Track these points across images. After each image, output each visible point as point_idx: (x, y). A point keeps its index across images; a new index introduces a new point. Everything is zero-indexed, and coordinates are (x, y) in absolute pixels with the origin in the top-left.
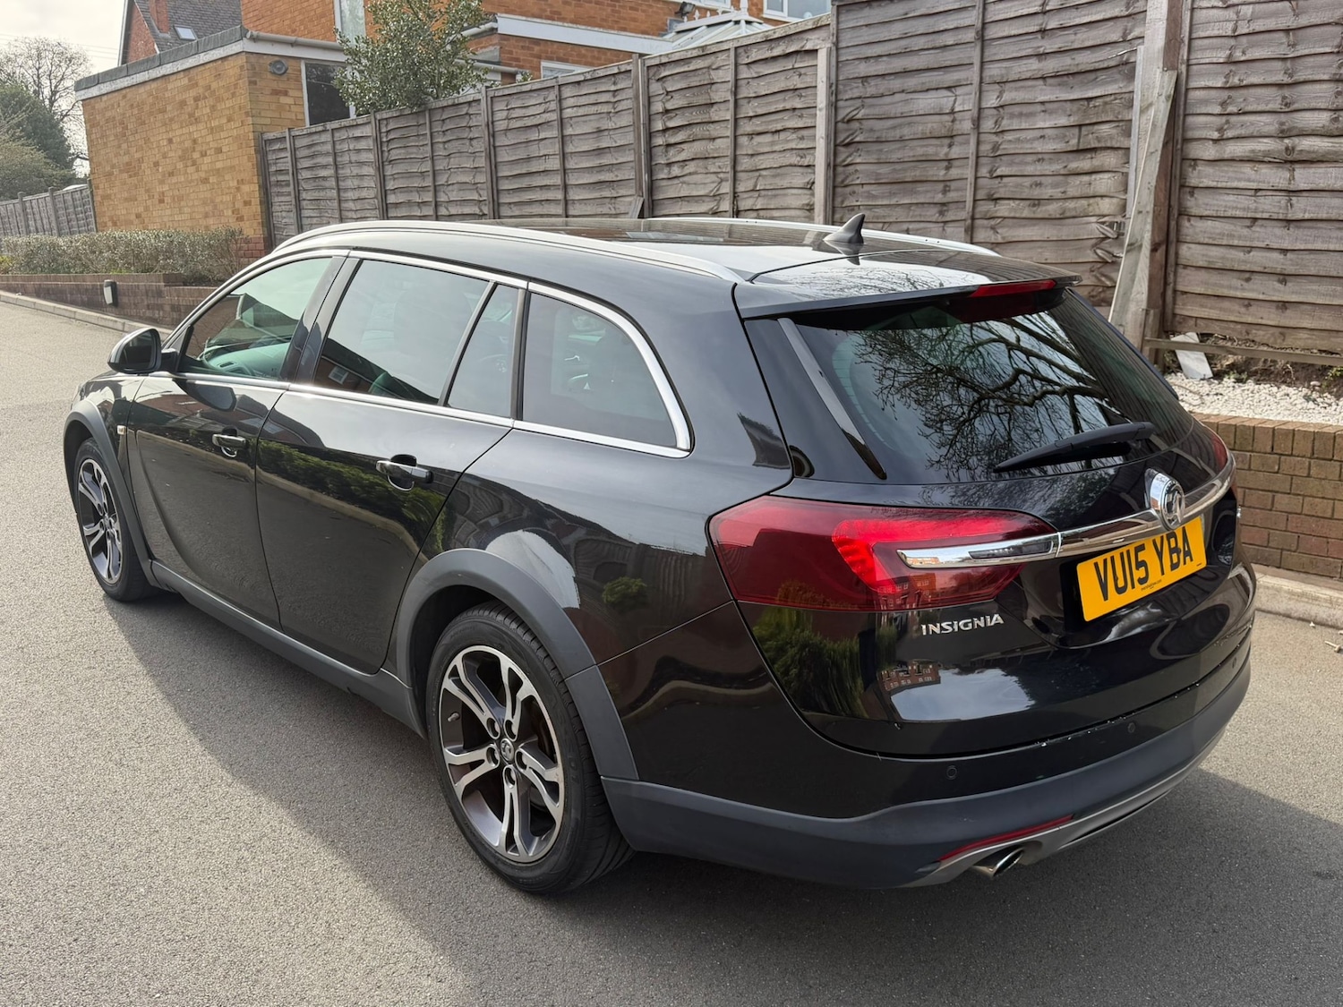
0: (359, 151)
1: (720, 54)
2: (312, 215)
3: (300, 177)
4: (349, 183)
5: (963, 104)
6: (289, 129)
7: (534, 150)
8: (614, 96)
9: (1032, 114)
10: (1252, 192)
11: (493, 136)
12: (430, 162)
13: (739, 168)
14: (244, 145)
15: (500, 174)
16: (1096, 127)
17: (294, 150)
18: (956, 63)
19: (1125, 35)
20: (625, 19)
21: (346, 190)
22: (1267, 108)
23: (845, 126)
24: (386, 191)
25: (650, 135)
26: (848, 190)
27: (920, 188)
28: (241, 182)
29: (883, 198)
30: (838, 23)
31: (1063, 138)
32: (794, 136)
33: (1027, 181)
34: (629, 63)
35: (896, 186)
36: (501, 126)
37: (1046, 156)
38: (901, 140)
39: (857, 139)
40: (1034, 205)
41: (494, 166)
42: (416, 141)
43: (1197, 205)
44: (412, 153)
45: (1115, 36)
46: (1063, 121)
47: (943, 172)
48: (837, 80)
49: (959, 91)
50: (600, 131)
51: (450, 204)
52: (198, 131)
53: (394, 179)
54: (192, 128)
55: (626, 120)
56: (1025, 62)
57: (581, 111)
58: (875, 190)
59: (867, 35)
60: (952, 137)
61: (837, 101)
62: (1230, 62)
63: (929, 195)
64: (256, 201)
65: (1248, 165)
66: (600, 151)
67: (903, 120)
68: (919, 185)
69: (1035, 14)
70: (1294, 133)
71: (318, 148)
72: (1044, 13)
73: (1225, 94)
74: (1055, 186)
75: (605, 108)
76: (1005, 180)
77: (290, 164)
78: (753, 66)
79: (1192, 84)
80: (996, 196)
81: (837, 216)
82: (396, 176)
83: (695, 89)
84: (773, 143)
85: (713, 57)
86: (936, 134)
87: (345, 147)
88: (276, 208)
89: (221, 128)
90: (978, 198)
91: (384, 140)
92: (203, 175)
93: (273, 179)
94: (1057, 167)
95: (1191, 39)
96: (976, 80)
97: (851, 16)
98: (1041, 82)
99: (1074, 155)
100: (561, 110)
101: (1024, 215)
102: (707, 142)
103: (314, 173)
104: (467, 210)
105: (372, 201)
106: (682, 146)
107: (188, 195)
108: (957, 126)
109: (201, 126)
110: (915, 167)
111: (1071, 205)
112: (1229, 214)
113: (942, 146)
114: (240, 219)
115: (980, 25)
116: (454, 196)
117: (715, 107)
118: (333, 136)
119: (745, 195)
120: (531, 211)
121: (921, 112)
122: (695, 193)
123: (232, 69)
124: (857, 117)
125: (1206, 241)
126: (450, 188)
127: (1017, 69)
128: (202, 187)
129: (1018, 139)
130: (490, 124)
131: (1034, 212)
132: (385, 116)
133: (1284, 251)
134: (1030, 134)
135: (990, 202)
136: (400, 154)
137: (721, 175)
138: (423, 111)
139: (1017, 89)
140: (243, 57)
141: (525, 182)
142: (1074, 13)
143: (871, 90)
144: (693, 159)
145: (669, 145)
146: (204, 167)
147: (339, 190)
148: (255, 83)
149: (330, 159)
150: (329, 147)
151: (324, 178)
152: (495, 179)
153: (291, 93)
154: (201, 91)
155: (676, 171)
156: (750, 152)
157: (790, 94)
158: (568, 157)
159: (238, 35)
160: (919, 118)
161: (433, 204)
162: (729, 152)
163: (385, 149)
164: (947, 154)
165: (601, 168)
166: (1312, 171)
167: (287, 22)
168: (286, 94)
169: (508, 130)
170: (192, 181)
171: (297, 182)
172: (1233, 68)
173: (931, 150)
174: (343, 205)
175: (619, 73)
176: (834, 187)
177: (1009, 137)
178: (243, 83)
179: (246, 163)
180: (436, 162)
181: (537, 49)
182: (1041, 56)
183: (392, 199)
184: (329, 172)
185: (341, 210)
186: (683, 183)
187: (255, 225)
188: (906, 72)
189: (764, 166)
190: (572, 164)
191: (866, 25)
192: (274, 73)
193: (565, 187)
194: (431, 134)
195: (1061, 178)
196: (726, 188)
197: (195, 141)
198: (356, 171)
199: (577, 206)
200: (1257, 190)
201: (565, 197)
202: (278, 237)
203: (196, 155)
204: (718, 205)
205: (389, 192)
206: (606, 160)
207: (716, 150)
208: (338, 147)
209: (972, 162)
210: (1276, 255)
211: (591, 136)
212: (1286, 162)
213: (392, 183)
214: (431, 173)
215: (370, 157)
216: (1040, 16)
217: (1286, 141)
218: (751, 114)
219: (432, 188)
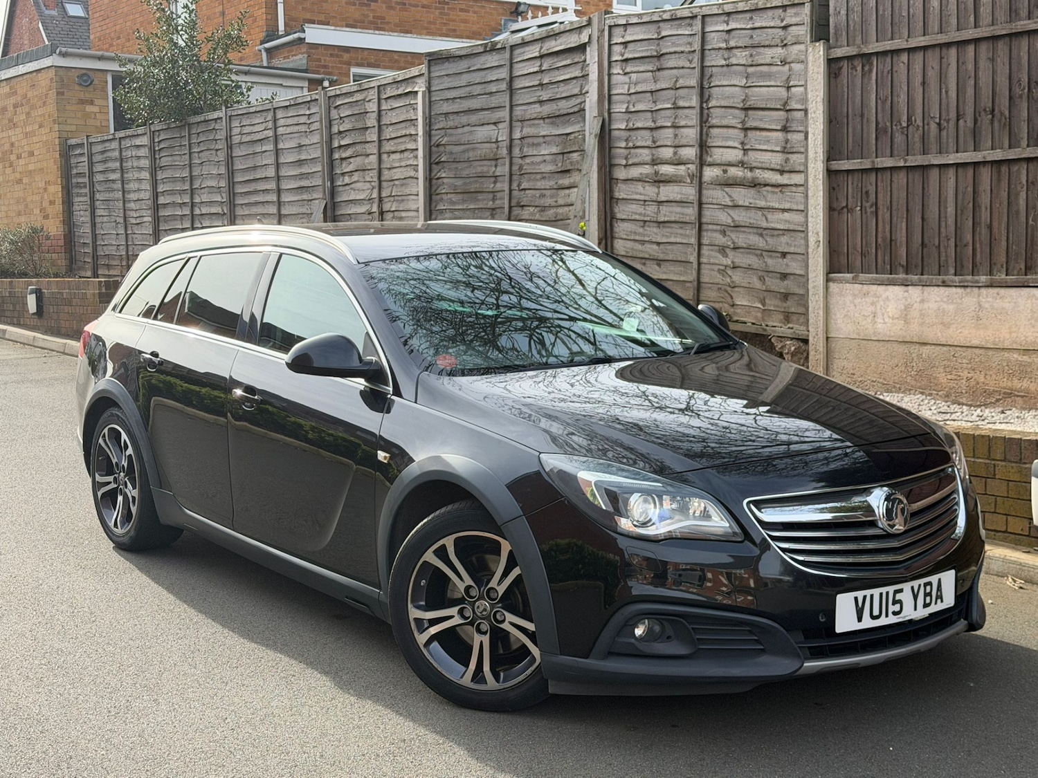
0: (139, 158)
1: (370, 90)
2: (104, 214)
3: (95, 180)
4: (132, 186)
5: (502, 135)
6: (87, 136)
7: (260, 161)
8: (309, 119)
9: (538, 145)
10: (642, 203)
11: (231, 148)
12: (188, 169)
13: (383, 178)
14: (51, 150)
15: (236, 180)
16: (571, 155)
17: (91, 156)
18: (497, 105)
19: (581, 91)
20: (454, 21)
21: (129, 192)
22: (646, 144)
23: (436, 149)
24: (157, 193)
25: (331, 151)
26: (439, 197)
27: (480, 196)
28: (48, 183)
29: (459, 204)
30: (429, 72)
31: (554, 162)
32: (412, 155)
33: (537, 193)
34: (316, 94)
35: (465, 195)
36: (236, 139)
37: (547, 175)
38: (468, 161)
39: (442, 160)
40: (542, 211)
41: (231, 173)
42: (179, 151)
43: (619, 212)
44: (175, 161)
45: (576, 91)
46: (554, 150)
47: (492, 185)
48: (430, 115)
49: (500, 126)
50: (300, 146)
51: (202, 205)
52: (16, 135)
53: (164, 183)
54: (11, 133)
55: (316, 138)
56: (533, 106)
57: (289, 130)
58: (454, 198)
59: (448, 83)
60: (497, 159)
61: (430, 130)
62: (627, 112)
63: (485, 202)
64: (59, 201)
65: (640, 183)
66: (300, 163)
67: (469, 146)
68: (479, 194)
69: (537, 72)
70: (658, 161)
71: (109, 154)
72: (542, 71)
73: (627, 133)
74: (552, 197)
75: (303, 128)
76: (527, 192)
77: (87, 168)
78: (388, 100)
79: (614, 127)
80: (522, 204)
81: (433, 217)
82: (165, 180)
83: (357, 116)
84: (401, 160)
85: (366, 92)
86: (487, 157)
87: (129, 153)
88: (76, 207)
89: (33, 133)
90: (512, 205)
91: (157, 149)
92: (18, 176)
93: (74, 181)
94: (552, 183)
95: (610, 96)
96: (508, 119)
97: (437, 68)
98: (541, 121)
99: (559, 175)
100: (276, 129)
101: (536, 218)
102: (363, 157)
103: (106, 176)
104: (214, 210)
105: (147, 202)
106: (351, 160)
107: (5, 195)
108: (499, 152)
109: (18, 130)
110: (476, 181)
111: (560, 210)
112: (633, 218)
113: (491, 166)
114: (46, 217)
115: (508, 79)
116: (205, 198)
117: (369, 131)
118: (120, 144)
119: (386, 200)
120: (255, 210)
121: (479, 141)
122: (358, 198)
123: (44, 81)
124: (443, 142)
125: (625, 237)
126: (203, 190)
127: (529, 112)
128: (17, 187)
129: (532, 162)
130: (229, 138)
131: (541, 216)
132: (157, 128)
133: (659, 244)
134: (539, 159)
135: (520, 209)
136: (167, 161)
137: (373, 184)
138: (185, 125)
139: (530, 126)
140: (53, 71)
141: (252, 187)
142: (557, 72)
143: (450, 124)
144: (356, 171)
145: (342, 159)
146: (19, 169)
147: (124, 192)
148: (63, 93)
149: (118, 164)
150: (116, 154)
151: (113, 181)
152: (232, 184)
153: (97, 102)
154: (19, 99)
155: (347, 180)
156: (389, 166)
157: (409, 123)
158: (281, 165)
159: (49, 50)
160: (478, 145)
161: (190, 204)
162: (376, 166)
163: (157, 156)
164: (494, 172)
165: (302, 176)
166: (667, 188)
167: (128, 24)
168: (92, 103)
169: (241, 143)
170: (8, 181)
171: (92, 184)
172: (630, 115)
173: (485, 169)
174: (128, 205)
175: (311, 101)
176: (431, 195)
177: (528, 160)
178: (52, 93)
179: (50, 165)
180: (194, 169)
181: (346, 56)
182: (541, 102)
183: (162, 200)
184: (116, 176)
185: (125, 210)
186: (351, 189)
187: (58, 222)
188: (470, 111)
189: (395, 178)
190: (283, 173)
191: (447, 75)
192: (81, 84)
193: (279, 191)
194: (190, 144)
195: (555, 191)
196: (375, 195)
197: (12, 145)
198: (136, 175)
199: (287, 206)
200: (645, 201)
201: (279, 200)
202: (77, 234)
203: (13, 157)
204: (371, 207)
205: (159, 194)
206: (305, 170)
207: (370, 163)
208: (124, 154)
209: (507, 178)
210: (655, 247)
211: (295, 150)
212: (655, 181)
213: (162, 186)
214: (188, 178)
215: (145, 163)
216: (540, 74)
217: (655, 167)
218: (388, 137)
219: (189, 191)
